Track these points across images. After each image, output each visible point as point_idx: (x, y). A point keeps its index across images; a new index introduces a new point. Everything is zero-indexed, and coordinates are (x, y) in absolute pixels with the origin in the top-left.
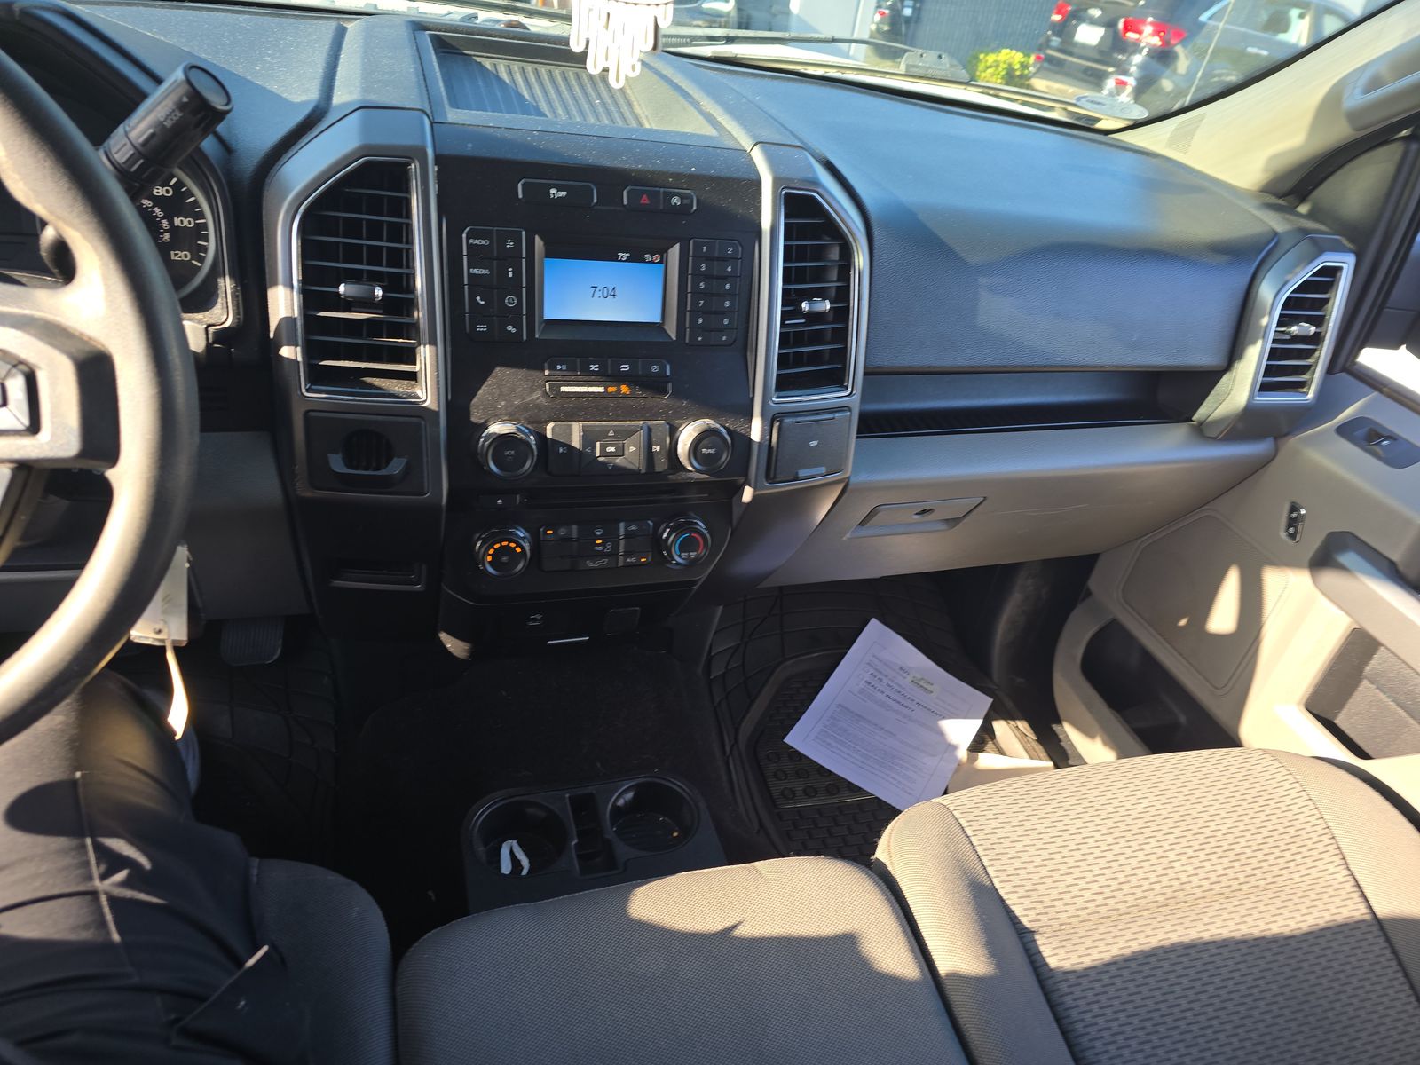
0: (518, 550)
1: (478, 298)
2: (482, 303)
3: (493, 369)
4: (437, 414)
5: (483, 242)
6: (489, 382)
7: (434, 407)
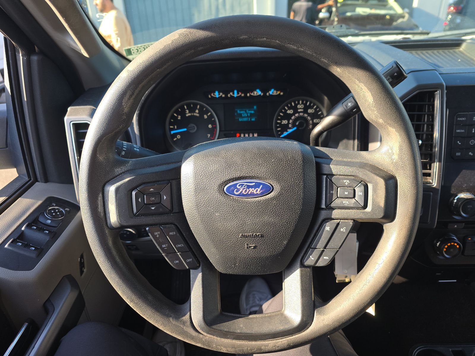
0: (458, 246)
1: (458, 142)
2: (460, 144)
3: (461, 171)
4: (438, 190)
5: (463, 119)
6: (459, 176)
7: (438, 188)
